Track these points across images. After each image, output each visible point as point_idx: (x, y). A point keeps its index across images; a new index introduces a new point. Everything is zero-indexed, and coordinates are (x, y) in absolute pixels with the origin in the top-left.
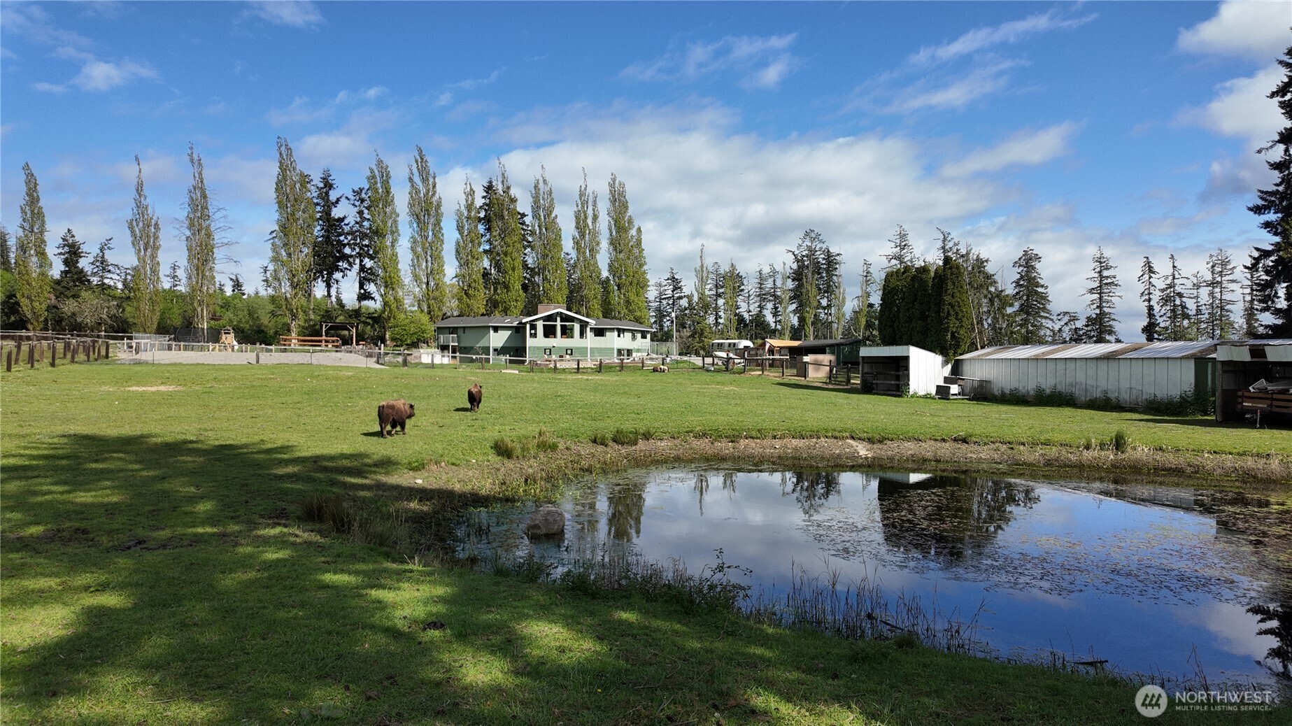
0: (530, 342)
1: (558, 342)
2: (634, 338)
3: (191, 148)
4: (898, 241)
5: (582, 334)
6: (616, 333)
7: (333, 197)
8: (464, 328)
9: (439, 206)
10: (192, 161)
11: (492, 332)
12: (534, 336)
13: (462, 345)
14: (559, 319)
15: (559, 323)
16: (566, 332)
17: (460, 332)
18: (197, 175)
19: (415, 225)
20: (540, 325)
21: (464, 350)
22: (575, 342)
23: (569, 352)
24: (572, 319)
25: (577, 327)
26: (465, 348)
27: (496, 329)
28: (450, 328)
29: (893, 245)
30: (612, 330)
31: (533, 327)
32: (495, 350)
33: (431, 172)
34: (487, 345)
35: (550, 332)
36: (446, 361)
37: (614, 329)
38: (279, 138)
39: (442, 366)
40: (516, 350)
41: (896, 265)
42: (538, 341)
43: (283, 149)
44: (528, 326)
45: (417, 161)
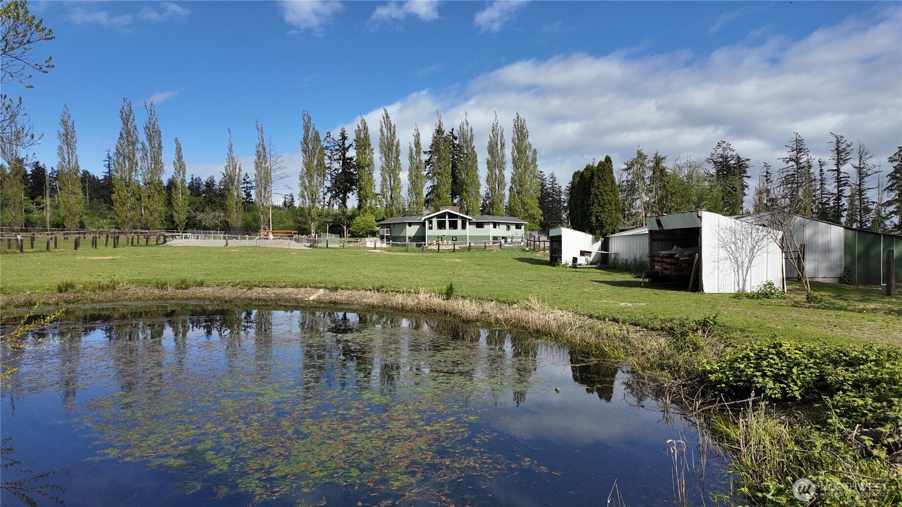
0: (428, 233)
1: (448, 232)
2: (508, 228)
3: (257, 122)
4: (795, 146)
5: (464, 227)
6: (492, 226)
7: (347, 146)
8: (394, 224)
9: (398, 146)
10: (258, 129)
11: (407, 226)
12: (431, 228)
13: (393, 235)
14: (447, 217)
15: (447, 219)
16: (453, 225)
17: (392, 226)
18: (260, 137)
19: (384, 159)
20: (435, 221)
21: (395, 239)
22: (459, 231)
23: (454, 239)
24: (456, 216)
25: (460, 222)
26: (395, 237)
27: (410, 224)
28: (387, 224)
29: (790, 149)
30: (488, 223)
31: (431, 222)
32: (409, 238)
33: (392, 124)
34: (404, 235)
35: (441, 225)
36: (384, 245)
37: (490, 222)
38: (303, 111)
39: (381, 248)
40: (420, 238)
41: (792, 166)
42: (433, 232)
43: (306, 118)
44: (427, 222)
45: (384, 118)
